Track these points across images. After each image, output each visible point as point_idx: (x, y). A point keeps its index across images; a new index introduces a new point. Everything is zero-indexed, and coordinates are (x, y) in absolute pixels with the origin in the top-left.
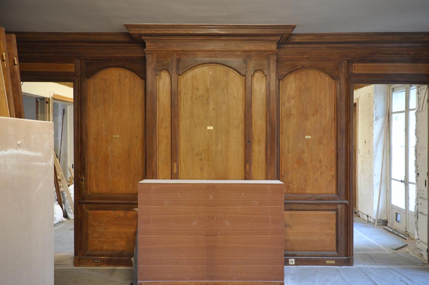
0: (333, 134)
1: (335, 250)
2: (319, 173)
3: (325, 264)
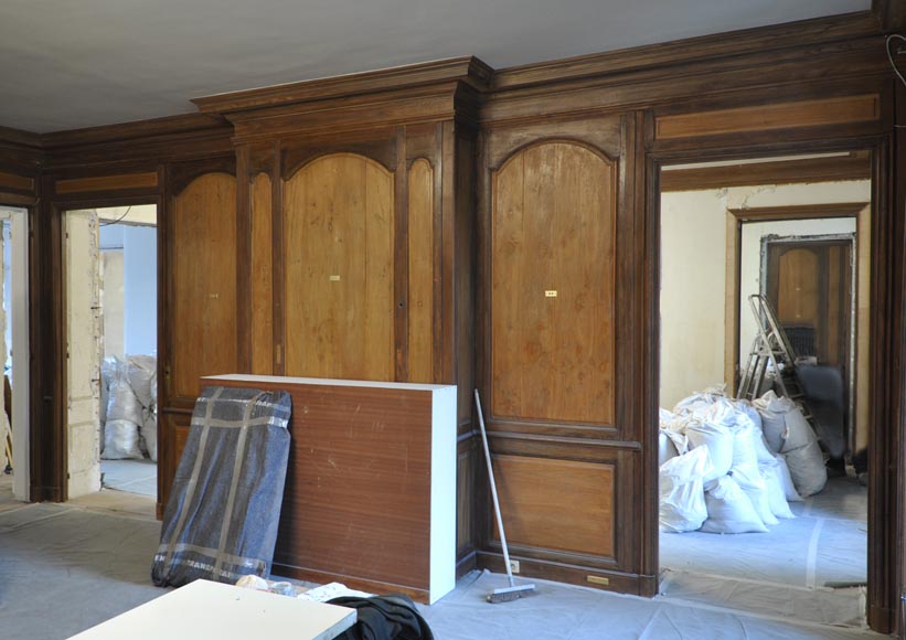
0: (608, 285)
1: (612, 554)
2: (576, 373)
3: (584, 582)
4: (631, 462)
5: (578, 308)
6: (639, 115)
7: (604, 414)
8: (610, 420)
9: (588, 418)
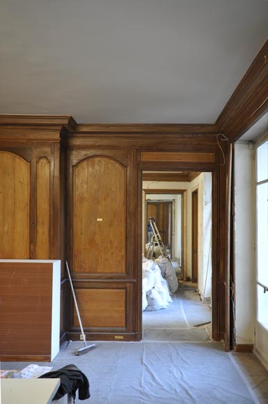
0: (123, 218)
1: (124, 325)
2: (110, 253)
3: (114, 339)
4: (132, 288)
5: (111, 226)
6: (135, 150)
7: (121, 269)
8: (124, 271)
9: (115, 271)
